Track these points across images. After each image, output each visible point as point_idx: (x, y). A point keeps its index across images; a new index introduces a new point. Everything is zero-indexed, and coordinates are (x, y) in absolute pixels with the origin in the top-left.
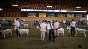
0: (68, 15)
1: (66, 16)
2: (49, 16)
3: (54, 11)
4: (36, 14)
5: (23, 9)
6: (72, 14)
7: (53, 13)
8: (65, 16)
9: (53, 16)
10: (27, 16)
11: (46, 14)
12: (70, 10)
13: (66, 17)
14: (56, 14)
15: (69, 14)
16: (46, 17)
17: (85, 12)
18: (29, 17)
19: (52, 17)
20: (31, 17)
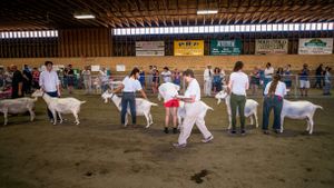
0: (302, 42)
1: (293, 50)
2: (215, 50)
3: (238, 30)
4: (163, 43)
5: (118, 27)
6: (323, 40)
7: (232, 39)
8: (286, 48)
9: (231, 49)
10: (134, 55)
11: (201, 43)
12: (316, 21)
13: (290, 52)
14: (246, 43)
15: (308, 41)
16: (202, 53)
18: (138, 54)
19: (229, 54)
20: (145, 54)
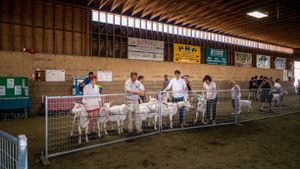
0: (258, 57)
2: (209, 59)
8: (251, 62)
9: (220, 58)
11: (199, 49)
17: (290, 51)
